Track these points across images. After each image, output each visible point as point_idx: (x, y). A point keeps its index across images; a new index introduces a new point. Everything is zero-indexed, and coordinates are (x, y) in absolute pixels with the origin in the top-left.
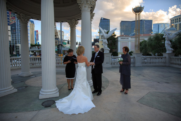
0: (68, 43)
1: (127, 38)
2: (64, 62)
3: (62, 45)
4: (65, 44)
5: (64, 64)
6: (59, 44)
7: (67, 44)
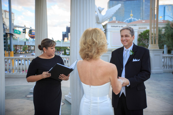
0: (24, 32)
1: (120, 26)
2: (27, 76)
3: (12, 35)
4: (19, 32)
5: (29, 81)
6: (6, 34)
7: (22, 33)
